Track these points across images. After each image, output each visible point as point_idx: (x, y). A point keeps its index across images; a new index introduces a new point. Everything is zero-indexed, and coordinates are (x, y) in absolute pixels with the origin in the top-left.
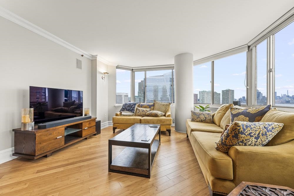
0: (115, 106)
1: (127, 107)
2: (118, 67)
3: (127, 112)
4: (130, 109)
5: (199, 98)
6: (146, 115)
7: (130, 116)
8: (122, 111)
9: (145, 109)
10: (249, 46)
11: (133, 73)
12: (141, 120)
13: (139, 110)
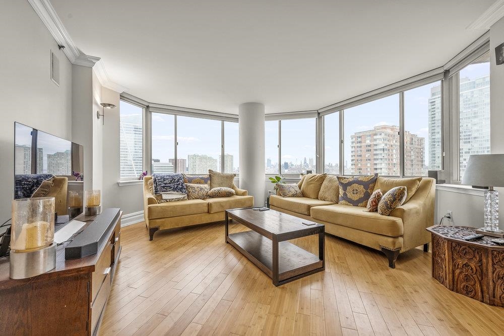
0: (118, 184)
1: (169, 183)
2: (122, 97)
3: (173, 192)
4: (177, 187)
6: (208, 196)
7: (179, 200)
8: (163, 193)
9: (202, 186)
10: (319, 114)
11: (149, 114)
12: (209, 205)
13: (192, 187)
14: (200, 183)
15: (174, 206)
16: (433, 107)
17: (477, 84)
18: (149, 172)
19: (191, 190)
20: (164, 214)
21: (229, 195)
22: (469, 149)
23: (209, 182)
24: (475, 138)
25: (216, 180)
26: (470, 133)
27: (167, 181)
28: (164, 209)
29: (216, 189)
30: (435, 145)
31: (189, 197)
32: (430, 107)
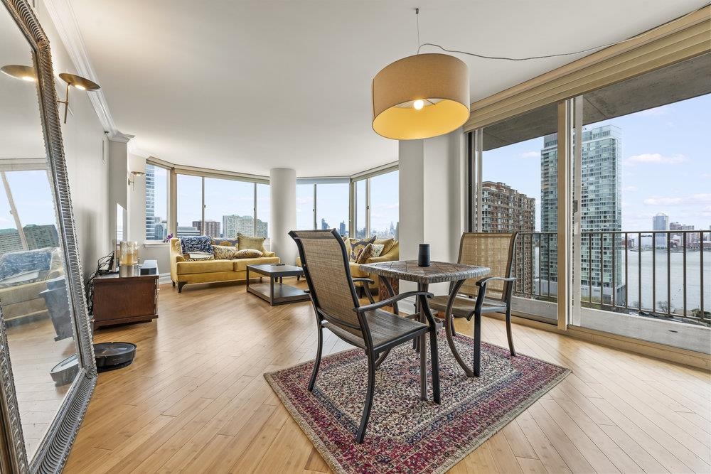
0: (144, 245)
1: (196, 244)
2: (148, 161)
3: (200, 252)
4: (204, 248)
5: (221, 233)
6: (235, 256)
7: (205, 259)
8: (190, 253)
9: (229, 248)
10: (351, 179)
11: (174, 176)
12: (234, 264)
13: (219, 249)
14: (227, 245)
15: (201, 264)
16: (546, 160)
17: (594, 135)
18: (174, 235)
19: (218, 251)
20: (193, 271)
21: (256, 256)
22: (585, 214)
23: (237, 245)
24: (592, 200)
25: (244, 242)
26: (586, 195)
27: (193, 243)
28: (191, 267)
29: (243, 251)
30: (548, 208)
31: (216, 257)
32: (543, 161)
